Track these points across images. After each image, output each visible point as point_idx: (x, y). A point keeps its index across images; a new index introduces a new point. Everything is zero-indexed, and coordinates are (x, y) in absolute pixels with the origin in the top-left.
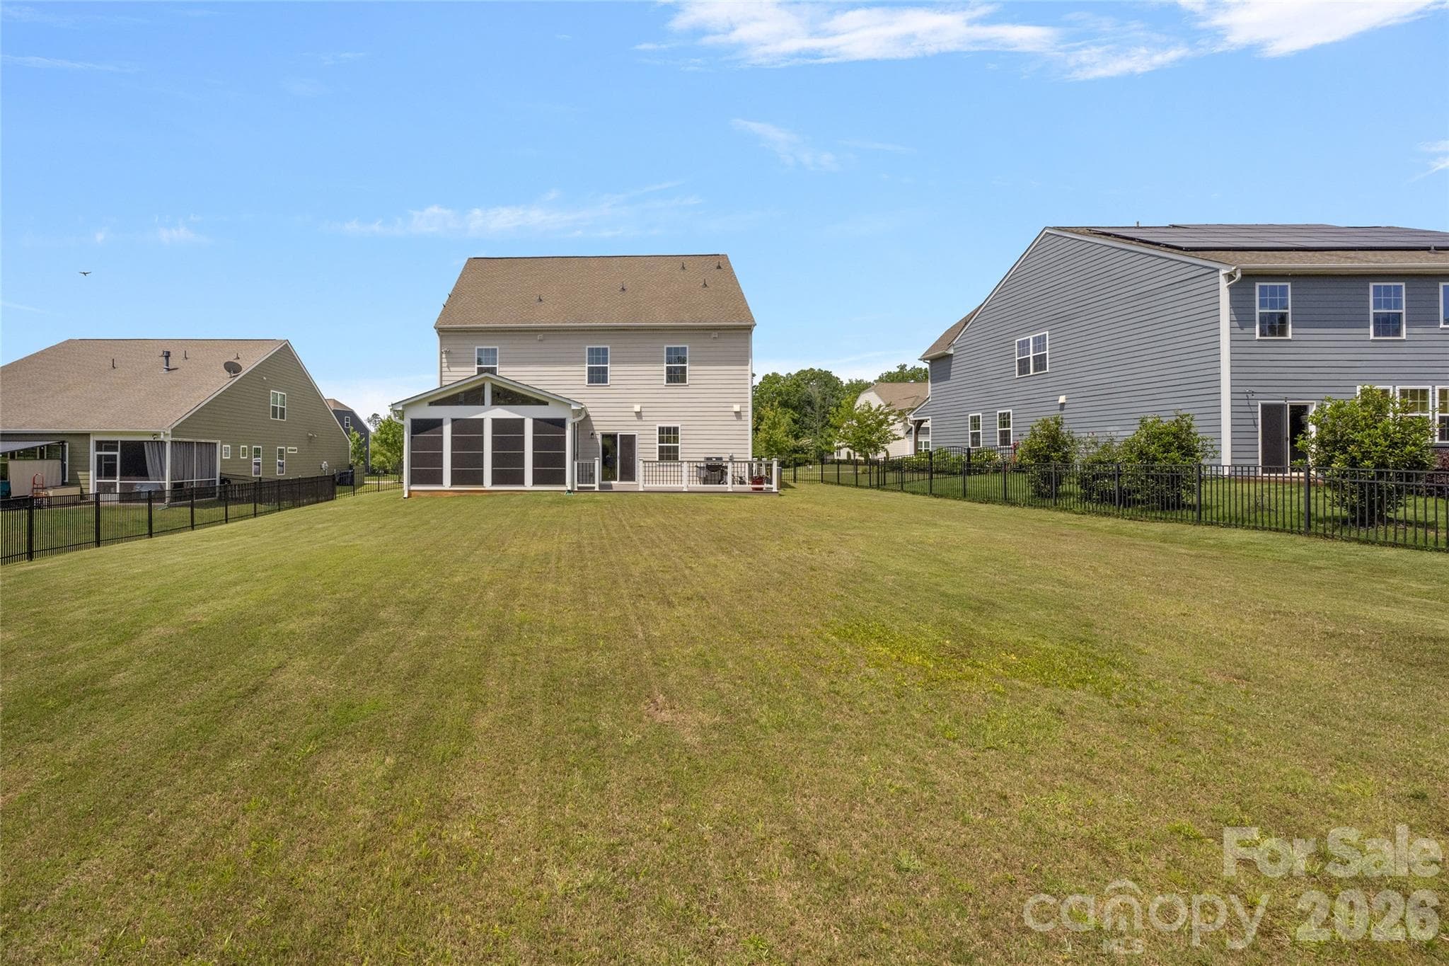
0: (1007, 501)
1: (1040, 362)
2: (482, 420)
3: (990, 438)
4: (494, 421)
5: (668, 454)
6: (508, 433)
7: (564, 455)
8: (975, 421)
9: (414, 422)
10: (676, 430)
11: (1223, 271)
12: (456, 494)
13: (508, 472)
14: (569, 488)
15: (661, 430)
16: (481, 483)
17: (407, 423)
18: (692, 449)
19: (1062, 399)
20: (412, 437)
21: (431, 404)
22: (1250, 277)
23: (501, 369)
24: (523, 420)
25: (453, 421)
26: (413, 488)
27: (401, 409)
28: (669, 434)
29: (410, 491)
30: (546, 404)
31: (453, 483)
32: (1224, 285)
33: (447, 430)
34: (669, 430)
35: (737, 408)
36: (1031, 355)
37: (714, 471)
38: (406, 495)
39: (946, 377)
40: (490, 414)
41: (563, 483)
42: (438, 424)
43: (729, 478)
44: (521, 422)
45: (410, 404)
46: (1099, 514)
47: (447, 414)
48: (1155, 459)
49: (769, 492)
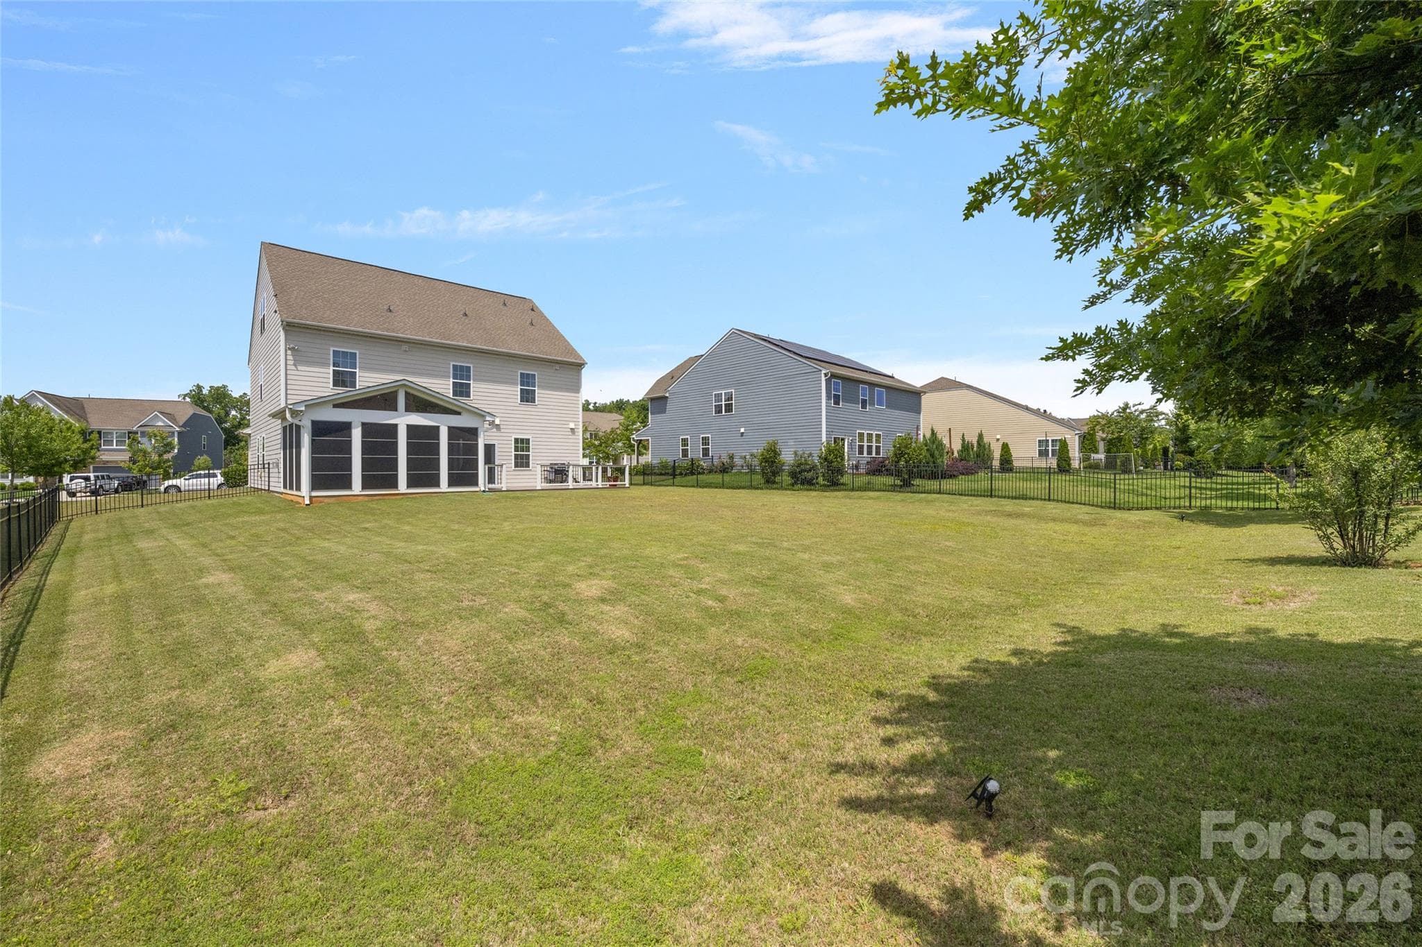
0: (751, 487)
1: (729, 408)
2: (396, 426)
3: (695, 452)
4: (410, 428)
5: (522, 461)
6: (423, 440)
7: (477, 460)
8: (685, 442)
9: (314, 423)
10: (528, 440)
11: (823, 372)
12: (366, 498)
13: (423, 475)
14: (483, 489)
15: (516, 440)
16: (395, 486)
17: (306, 424)
18: (540, 457)
19: (742, 430)
20: (313, 440)
21: (335, 406)
22: (834, 376)
23: (362, 374)
24: (438, 427)
25: (364, 424)
26: (314, 494)
27: (303, 409)
28: (522, 445)
29: (311, 498)
30: (459, 414)
31: (364, 488)
32: (823, 379)
33: (357, 435)
34: (522, 440)
35: (572, 425)
36: (723, 403)
37: (559, 473)
38: (307, 502)
39: (663, 411)
40: (404, 420)
41: (476, 484)
42: (346, 427)
43: (570, 479)
44: (436, 429)
45: (313, 404)
46: (808, 490)
47: (357, 418)
48: (832, 462)
49: (624, 487)
